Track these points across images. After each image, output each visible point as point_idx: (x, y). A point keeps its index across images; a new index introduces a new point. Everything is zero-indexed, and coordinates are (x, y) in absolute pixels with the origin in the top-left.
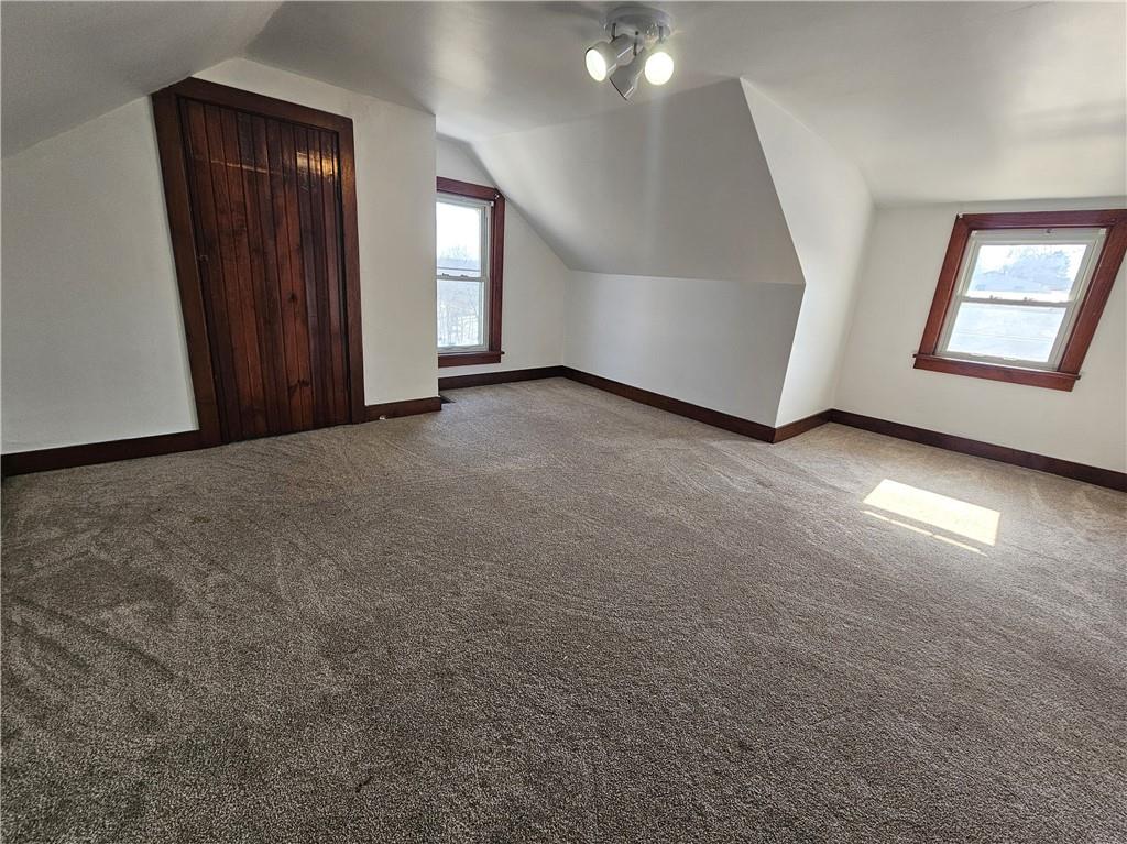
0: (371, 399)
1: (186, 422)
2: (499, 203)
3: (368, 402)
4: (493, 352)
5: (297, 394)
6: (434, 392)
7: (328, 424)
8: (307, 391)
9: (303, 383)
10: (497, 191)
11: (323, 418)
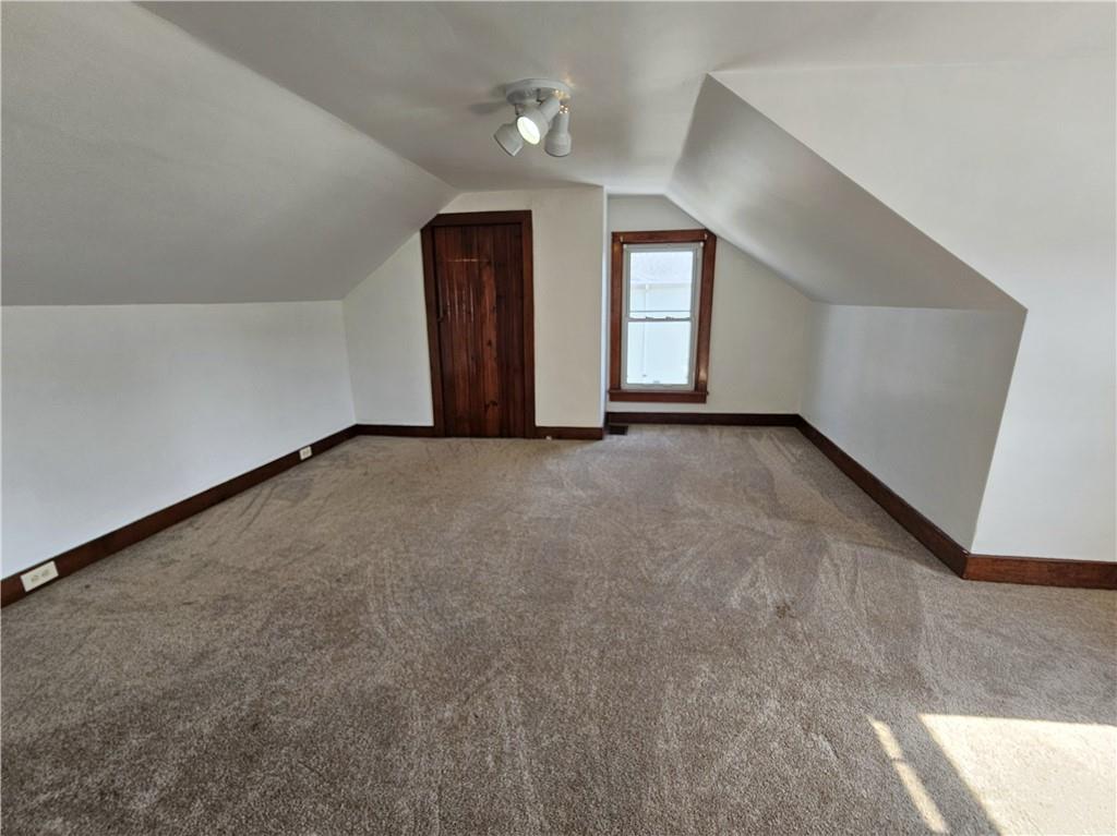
0: (540, 421)
1: (426, 419)
2: (710, 244)
3: (539, 423)
4: (699, 392)
5: (490, 409)
6: (599, 423)
7: (509, 436)
8: (496, 408)
9: (495, 404)
10: (706, 231)
11: (505, 431)
